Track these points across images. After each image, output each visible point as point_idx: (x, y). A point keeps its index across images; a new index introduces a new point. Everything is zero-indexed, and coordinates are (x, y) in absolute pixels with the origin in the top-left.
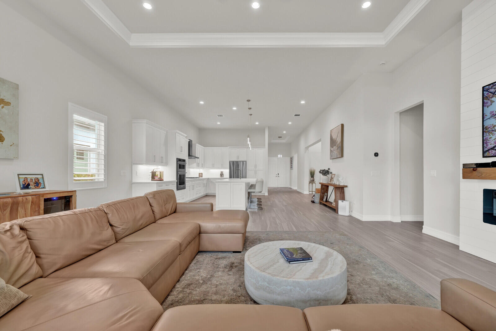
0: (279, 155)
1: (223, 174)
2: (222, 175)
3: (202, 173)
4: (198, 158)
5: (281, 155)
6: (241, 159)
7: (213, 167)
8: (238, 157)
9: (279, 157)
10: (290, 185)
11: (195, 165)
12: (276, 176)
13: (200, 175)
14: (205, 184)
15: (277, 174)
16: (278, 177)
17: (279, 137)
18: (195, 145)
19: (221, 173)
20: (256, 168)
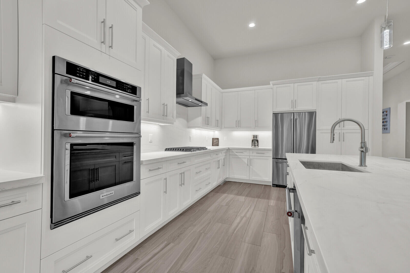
1: (257, 141)
2: (255, 141)
3: (218, 139)
4: (206, 104)
6: (301, 108)
7: (238, 126)
8: (294, 103)
11: (199, 120)
13: (215, 141)
14: (221, 163)
18: (200, 77)
19: (254, 138)
20: (344, 127)
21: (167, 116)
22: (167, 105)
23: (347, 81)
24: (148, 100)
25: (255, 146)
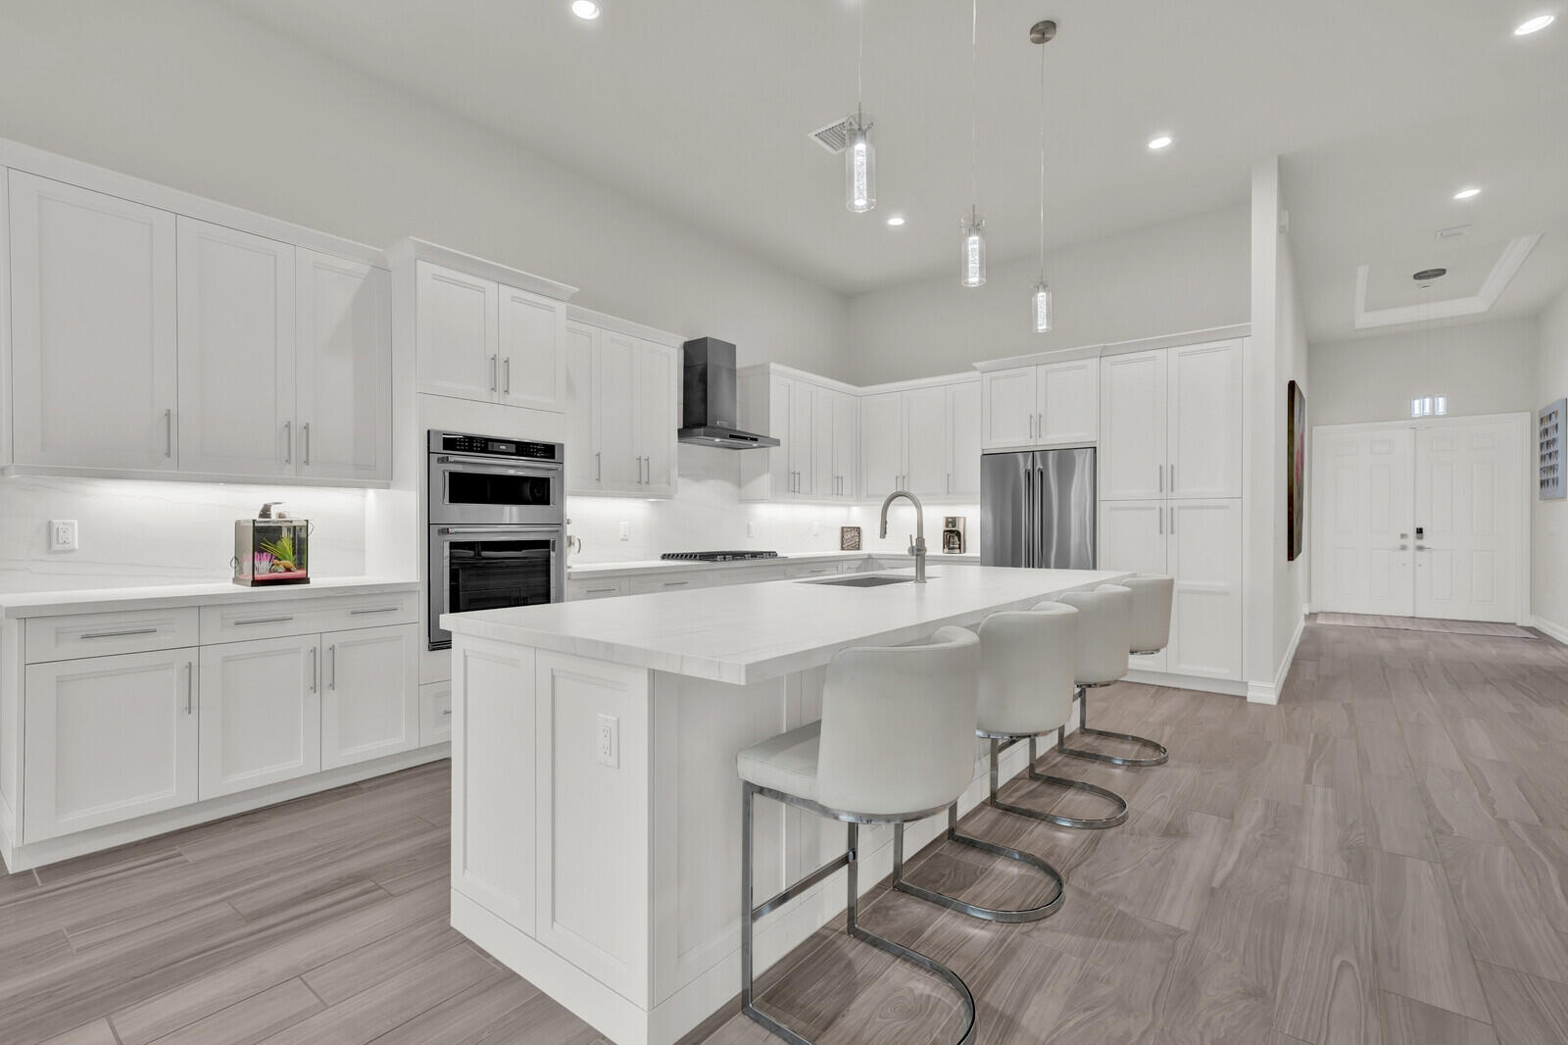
0: (1417, 403)
1: (958, 534)
2: (952, 536)
3: (858, 529)
4: (775, 442)
5: (1441, 402)
6: (1055, 437)
8: (1038, 422)
9: (1417, 411)
10: (1534, 609)
11: (765, 481)
12: (1404, 548)
13: (848, 536)
15: (1412, 533)
16: (1420, 548)
17: (1418, 276)
18: (763, 371)
19: (947, 526)
20: (1172, 490)
21: (648, 483)
22: (647, 460)
23: (1181, 355)
24: (598, 455)
25: (953, 548)
